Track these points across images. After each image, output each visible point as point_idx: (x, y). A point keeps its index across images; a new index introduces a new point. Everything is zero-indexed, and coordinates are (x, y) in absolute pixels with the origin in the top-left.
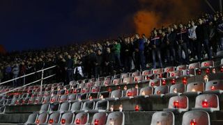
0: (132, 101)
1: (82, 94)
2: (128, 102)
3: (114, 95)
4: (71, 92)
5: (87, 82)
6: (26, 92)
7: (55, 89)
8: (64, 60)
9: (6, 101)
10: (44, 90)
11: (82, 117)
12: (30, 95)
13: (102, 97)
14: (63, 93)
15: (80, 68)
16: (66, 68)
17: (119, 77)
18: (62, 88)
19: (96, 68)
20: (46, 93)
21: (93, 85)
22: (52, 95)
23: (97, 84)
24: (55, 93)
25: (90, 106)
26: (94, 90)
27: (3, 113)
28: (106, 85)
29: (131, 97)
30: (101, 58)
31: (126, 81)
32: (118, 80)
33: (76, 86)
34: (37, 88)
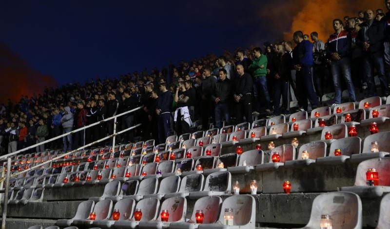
0: (281, 173)
1: (184, 160)
2: (273, 174)
3: (245, 161)
4: (165, 157)
5: (199, 136)
6: (86, 160)
7: (139, 152)
8: (155, 96)
9: (47, 178)
10: (117, 155)
11: (175, 207)
12: (91, 167)
13: (221, 165)
14: (150, 160)
15: (185, 110)
16: (158, 111)
17: (262, 124)
18: (150, 150)
19: (217, 109)
20: (120, 160)
21: (209, 142)
22: (130, 164)
23: (217, 140)
24: (136, 160)
25: (195, 184)
26: (209, 153)
27: (41, 200)
28: (235, 142)
29: (278, 164)
30: (226, 87)
31: (276, 131)
32: (260, 129)
33: (176, 146)
34: (105, 151)
